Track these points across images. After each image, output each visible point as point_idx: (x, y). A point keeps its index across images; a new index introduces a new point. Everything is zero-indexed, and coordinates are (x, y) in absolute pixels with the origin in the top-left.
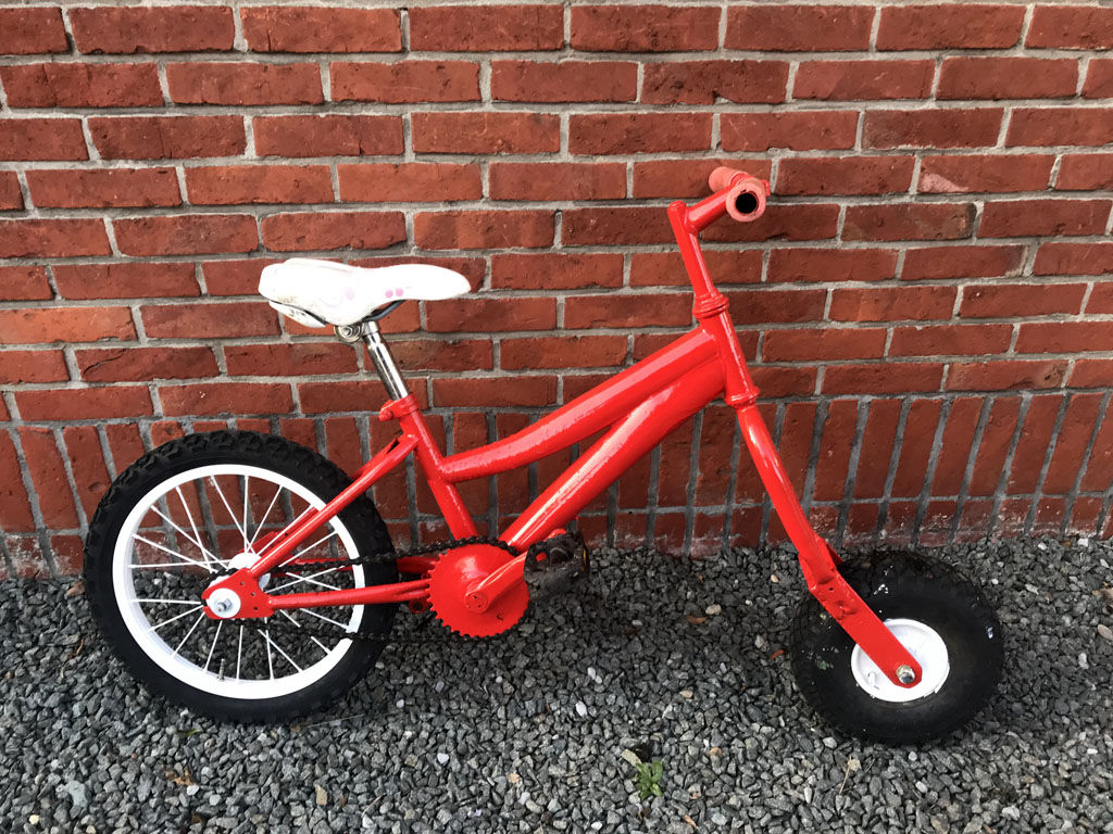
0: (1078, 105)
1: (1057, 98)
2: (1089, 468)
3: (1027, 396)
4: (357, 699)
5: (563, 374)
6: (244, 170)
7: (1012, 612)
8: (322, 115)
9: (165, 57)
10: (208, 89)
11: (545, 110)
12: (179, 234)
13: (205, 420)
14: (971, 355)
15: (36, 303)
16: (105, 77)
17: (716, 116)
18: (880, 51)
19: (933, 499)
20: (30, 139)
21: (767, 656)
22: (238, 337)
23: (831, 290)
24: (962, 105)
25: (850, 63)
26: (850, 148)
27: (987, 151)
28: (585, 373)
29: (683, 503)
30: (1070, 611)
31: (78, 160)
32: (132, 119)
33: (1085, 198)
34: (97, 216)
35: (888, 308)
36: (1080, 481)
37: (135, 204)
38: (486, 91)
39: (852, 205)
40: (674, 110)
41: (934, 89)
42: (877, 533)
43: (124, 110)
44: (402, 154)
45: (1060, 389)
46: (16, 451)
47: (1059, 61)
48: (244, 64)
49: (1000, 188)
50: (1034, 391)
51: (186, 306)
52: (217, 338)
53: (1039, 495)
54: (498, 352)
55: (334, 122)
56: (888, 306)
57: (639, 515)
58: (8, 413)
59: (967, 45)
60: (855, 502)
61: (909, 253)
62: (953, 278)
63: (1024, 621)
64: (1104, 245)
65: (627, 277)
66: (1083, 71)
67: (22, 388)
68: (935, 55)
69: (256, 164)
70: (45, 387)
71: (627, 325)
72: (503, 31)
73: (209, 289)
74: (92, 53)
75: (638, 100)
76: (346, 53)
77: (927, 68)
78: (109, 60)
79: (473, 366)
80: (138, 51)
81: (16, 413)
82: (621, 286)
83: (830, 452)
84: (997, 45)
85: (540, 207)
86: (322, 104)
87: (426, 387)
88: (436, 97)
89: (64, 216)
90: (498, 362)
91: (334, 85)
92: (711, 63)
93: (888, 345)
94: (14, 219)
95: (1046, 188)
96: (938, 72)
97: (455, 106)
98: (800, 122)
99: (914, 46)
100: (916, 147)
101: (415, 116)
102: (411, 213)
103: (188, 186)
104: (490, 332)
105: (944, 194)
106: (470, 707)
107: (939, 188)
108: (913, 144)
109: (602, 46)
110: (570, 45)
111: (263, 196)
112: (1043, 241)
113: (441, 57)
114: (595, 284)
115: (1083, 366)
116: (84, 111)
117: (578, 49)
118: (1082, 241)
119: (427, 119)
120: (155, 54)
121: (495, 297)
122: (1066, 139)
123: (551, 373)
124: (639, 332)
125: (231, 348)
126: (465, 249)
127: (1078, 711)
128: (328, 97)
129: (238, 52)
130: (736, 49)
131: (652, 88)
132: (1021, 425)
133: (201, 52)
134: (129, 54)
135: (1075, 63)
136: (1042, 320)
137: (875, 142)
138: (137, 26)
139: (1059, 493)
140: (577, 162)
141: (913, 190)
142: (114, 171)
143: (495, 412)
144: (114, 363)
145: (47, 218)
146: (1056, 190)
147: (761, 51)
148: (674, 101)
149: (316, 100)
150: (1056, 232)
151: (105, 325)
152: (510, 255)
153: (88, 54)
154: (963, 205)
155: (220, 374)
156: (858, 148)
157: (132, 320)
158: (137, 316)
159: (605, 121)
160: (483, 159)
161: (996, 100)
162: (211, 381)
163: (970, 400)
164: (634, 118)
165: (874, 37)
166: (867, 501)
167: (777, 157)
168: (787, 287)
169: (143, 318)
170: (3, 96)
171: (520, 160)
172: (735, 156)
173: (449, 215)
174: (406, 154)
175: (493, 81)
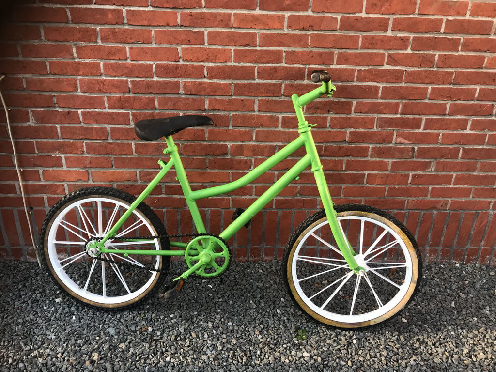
0: (447, 117)
1: (440, 115)
2: (458, 239)
3: (435, 212)
5: (276, 198)
7: (429, 287)
8: (204, 114)
9: (158, 95)
10: (170, 104)
11: (274, 114)
12: (156, 148)
13: (156, 209)
14: (415, 197)
15: (106, 169)
16: (139, 101)
17: (329, 117)
18: (382, 99)
20: (113, 118)
21: (343, 298)
22: (169, 182)
23: (366, 174)
24: (409, 116)
25: (373, 102)
26: (373, 128)
28: (282, 198)
29: (315, 245)
30: (450, 288)
31: (127, 125)
32: (145, 113)
33: (451, 147)
34: (130, 142)
35: (386, 180)
36: (455, 243)
38: (256, 108)
39: (373, 146)
40: (315, 115)
41: (400, 111)
42: (383, 259)
44: (228, 127)
45: (446, 210)
47: (440, 104)
48: (182, 98)
49: (422, 142)
50: (437, 210)
51: (154, 171)
52: (163, 182)
53: (441, 248)
54: (254, 190)
56: (386, 179)
59: (410, 98)
61: (393, 162)
62: (408, 171)
63: (433, 290)
64: (458, 162)
66: (448, 107)
68: (399, 101)
71: (298, 183)
72: (263, 90)
74: (136, 94)
75: (304, 112)
76: (214, 95)
77: (397, 104)
78: (141, 95)
79: (246, 194)
80: (151, 93)
84: (419, 99)
85: (271, 144)
86: (205, 110)
88: (240, 110)
89: (119, 142)
90: (254, 193)
91: (209, 105)
92: (328, 101)
93: (386, 193)
94: (104, 142)
95: (438, 143)
96: (400, 106)
97: (246, 112)
98: (356, 120)
99: (393, 98)
100: (394, 129)
101: (233, 115)
102: (229, 145)
104: (252, 183)
105: (404, 144)
107: (402, 142)
108: (393, 128)
110: (284, 95)
111: (183, 138)
112: (438, 160)
113: (243, 98)
115: (454, 203)
116: (131, 110)
118: (451, 160)
119: (237, 116)
120: (155, 94)
122: (444, 128)
124: (302, 185)
125: (167, 186)
126: (247, 156)
127: (449, 320)
128: (207, 108)
129: (180, 94)
130: (336, 97)
131: (309, 108)
132: (433, 222)
133: (169, 94)
134: (147, 94)
135: (445, 105)
136: (439, 186)
137: (381, 127)
138: (151, 86)
139: (447, 247)
140: (283, 130)
141: (393, 142)
144: (129, 189)
145: (114, 142)
146: (440, 144)
147: (344, 98)
148: (316, 113)
149: (203, 109)
150: (442, 157)
151: (128, 176)
152: (261, 158)
154: (410, 147)
155: (162, 194)
156: (375, 128)
157: (136, 175)
158: (138, 174)
160: (254, 129)
161: (420, 115)
162: (159, 196)
163: (415, 213)
165: (380, 95)
167: (349, 131)
168: (351, 172)
169: (140, 175)
170: (106, 105)
171: (265, 129)
172: (335, 130)
173: (242, 146)
174: (230, 127)
175: (258, 105)
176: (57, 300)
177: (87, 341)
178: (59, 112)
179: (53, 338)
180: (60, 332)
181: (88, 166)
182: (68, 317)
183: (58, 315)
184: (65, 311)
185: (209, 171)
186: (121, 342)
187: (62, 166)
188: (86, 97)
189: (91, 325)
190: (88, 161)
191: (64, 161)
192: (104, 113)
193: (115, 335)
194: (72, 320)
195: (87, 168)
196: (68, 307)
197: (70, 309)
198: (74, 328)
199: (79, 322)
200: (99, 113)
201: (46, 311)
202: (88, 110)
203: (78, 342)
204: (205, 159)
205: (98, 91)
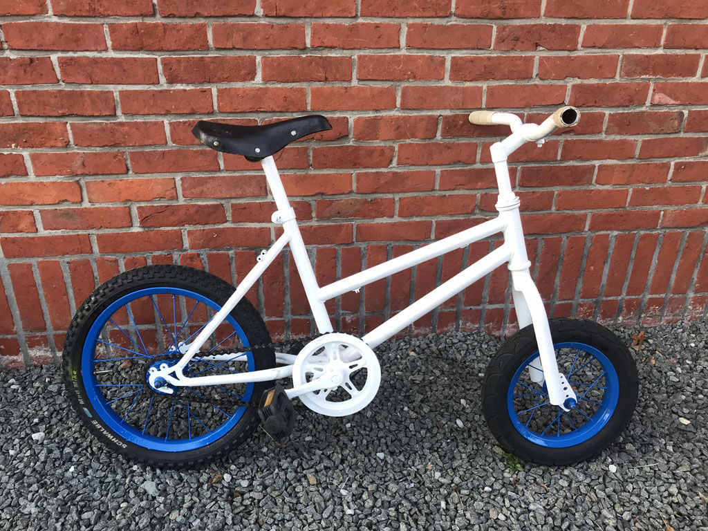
3: (707, 230)
4: (319, 424)
5: (436, 219)
6: (252, 90)
8: (304, 56)
9: (213, 19)
10: (237, 39)
11: (437, 54)
13: (215, 252)
14: (676, 205)
15: (116, 176)
16: (175, 32)
17: (537, 58)
18: (633, 18)
19: (650, 296)
20: (124, 71)
22: (241, 197)
23: (597, 165)
24: (678, 52)
25: (616, 25)
26: (613, 78)
27: (691, 80)
28: (449, 219)
31: (153, 84)
32: (189, 58)
34: (160, 119)
35: (630, 176)
37: (185, 111)
38: (403, 41)
39: (612, 113)
40: (512, 54)
41: (662, 42)
42: (616, 319)
43: (185, 52)
44: (350, 81)
46: (93, 274)
48: (259, 24)
49: (698, 101)
51: (210, 178)
52: (227, 198)
54: (397, 206)
55: (311, 61)
56: (631, 175)
57: (476, 310)
58: (91, 248)
59: (682, 16)
60: (604, 299)
61: (644, 142)
62: (668, 157)
65: (478, 157)
67: (101, 232)
68: (663, 21)
69: (261, 86)
70: (116, 231)
71: (477, 187)
72: (416, 5)
73: (225, 167)
74: (168, 16)
75: (492, 48)
76: (322, 17)
77: (659, 29)
78: (177, 21)
79: (382, 215)
80: (197, 15)
81: (96, 248)
82: (474, 163)
83: (592, 268)
84: (698, 17)
85: (430, 113)
86: (304, 49)
87: (352, 228)
88: (373, 45)
89: (139, 120)
90: (397, 212)
91: (313, 37)
92: (535, 25)
93: (629, 199)
94: (109, 122)
96: (665, 32)
97: (384, 51)
98: (584, 61)
99: (652, 16)
100: (651, 77)
101: (360, 57)
102: (352, 117)
103: (218, 100)
104: (393, 193)
105: (666, 105)
106: (391, 425)
107: (663, 101)
108: (650, 75)
109: (473, 15)
110: (455, 15)
111: (265, 107)
113: (378, 21)
114: (459, 161)
116: (159, 53)
117: (458, 16)
119: (367, 59)
120: (207, 17)
121: (399, 171)
123: (428, 219)
124: (483, 192)
125: (236, 205)
126: (384, 140)
128: (308, 45)
129: (257, 16)
130: (551, 17)
131: (500, 40)
132: (703, 249)
133: (234, 16)
134: (191, 18)
137: (628, 74)
140: (453, 85)
141: (648, 103)
142: (174, 91)
143: (393, 245)
144: (161, 214)
145: (129, 121)
147: (565, 18)
148: (513, 49)
149: (301, 47)
151: (158, 189)
152: (410, 144)
153: (165, 17)
154: (677, 112)
155: (226, 221)
156: (617, 77)
157: (175, 187)
158: (179, 183)
159: (472, 61)
160: (398, 84)
161: (697, 49)
162: (221, 226)
163: (676, 233)
164: (489, 58)
165: (630, 10)
166: (611, 298)
167: (571, 82)
168: (572, 163)
169: (182, 185)
170: (109, 43)
171: (419, 84)
172: (546, 82)
173: (375, 118)
174: (352, 81)
175: (408, 36)
176: (35, 436)
177: (104, 512)
178: (11, 59)
179: (33, 511)
180: (46, 499)
181: (79, 172)
182: (59, 467)
183: (38, 463)
184: (52, 456)
185: (312, 172)
186: (171, 509)
187: (27, 174)
188: (65, 25)
189: (106, 481)
190: (79, 163)
191: (29, 164)
192: (105, 59)
193: (159, 496)
194: (68, 474)
195: (77, 175)
196: (58, 447)
197: (62, 452)
198: (74, 488)
199: (82, 476)
200: (95, 61)
201: (14, 460)
202: (70, 54)
203: (85, 516)
204: (306, 149)
205: (89, 11)
